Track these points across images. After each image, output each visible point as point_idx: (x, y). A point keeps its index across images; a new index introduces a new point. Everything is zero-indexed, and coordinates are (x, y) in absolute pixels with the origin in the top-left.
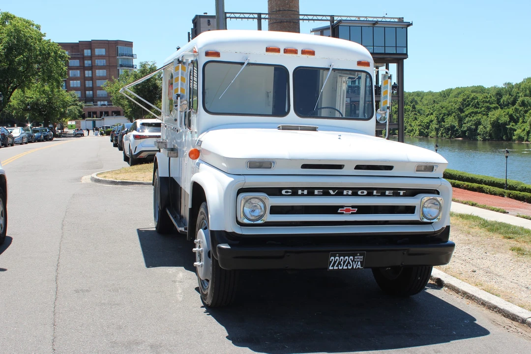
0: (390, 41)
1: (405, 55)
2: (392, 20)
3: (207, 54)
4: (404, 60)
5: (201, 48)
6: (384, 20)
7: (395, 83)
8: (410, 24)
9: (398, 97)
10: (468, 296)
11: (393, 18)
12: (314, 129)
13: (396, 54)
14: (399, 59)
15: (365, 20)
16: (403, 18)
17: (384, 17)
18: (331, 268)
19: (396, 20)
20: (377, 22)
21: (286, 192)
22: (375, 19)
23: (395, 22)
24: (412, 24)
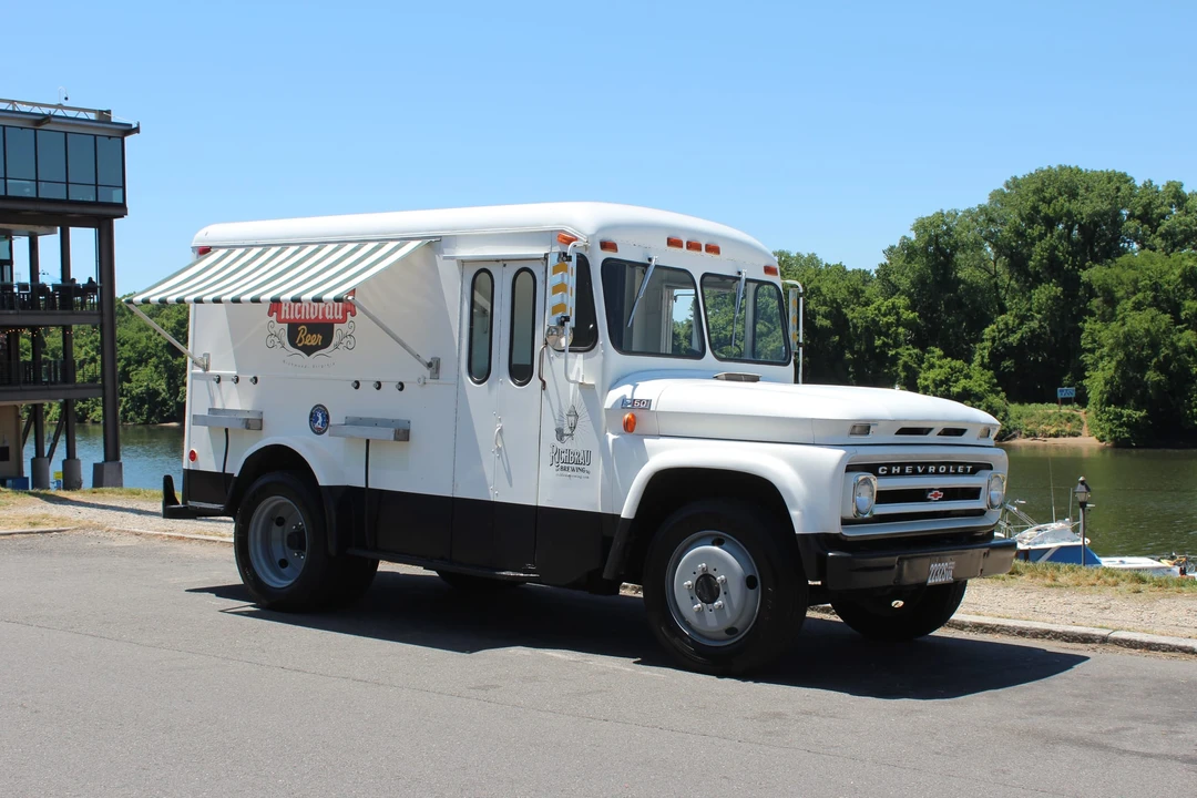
0: (81, 170)
1: (121, 209)
2: (82, 115)
3: (605, 245)
4: (115, 220)
5: (593, 236)
6: (59, 113)
7: (90, 279)
8: (130, 130)
9: (102, 315)
10: (986, 628)
11: (85, 110)
12: (755, 379)
13: (96, 204)
14: (103, 215)
15: (10, 108)
16: (109, 112)
17: (60, 106)
18: (929, 582)
19: (92, 116)
20: (47, 118)
21: (883, 470)
22: (36, 110)
23: (89, 120)
24: (137, 130)
